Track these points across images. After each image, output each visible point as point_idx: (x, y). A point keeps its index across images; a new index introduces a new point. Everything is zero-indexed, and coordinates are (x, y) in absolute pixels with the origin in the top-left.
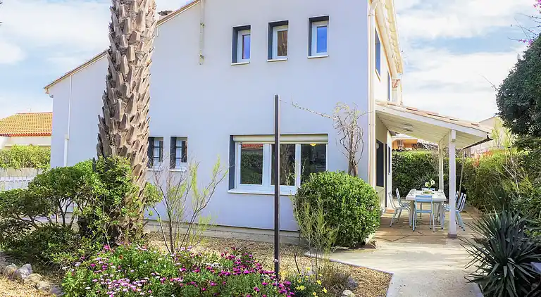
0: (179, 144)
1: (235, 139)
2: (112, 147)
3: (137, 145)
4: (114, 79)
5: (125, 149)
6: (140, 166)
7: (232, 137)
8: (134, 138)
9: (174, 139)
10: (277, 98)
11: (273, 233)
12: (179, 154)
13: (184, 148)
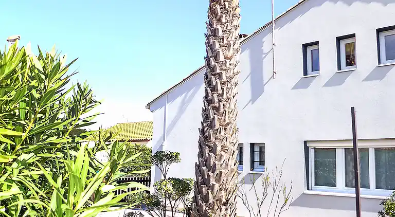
0: (257, 149)
1: (308, 144)
2: (210, 154)
4: (210, 97)
7: (305, 142)
10: (353, 109)
12: (257, 157)
13: (262, 152)
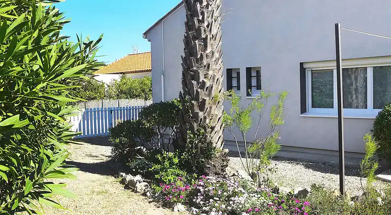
0: (254, 74)
1: (305, 66)
2: (193, 82)
3: (214, 79)
5: (204, 83)
6: (217, 97)
7: (301, 64)
8: (211, 73)
9: (249, 70)
10: (337, 26)
11: (338, 154)
12: (254, 82)
